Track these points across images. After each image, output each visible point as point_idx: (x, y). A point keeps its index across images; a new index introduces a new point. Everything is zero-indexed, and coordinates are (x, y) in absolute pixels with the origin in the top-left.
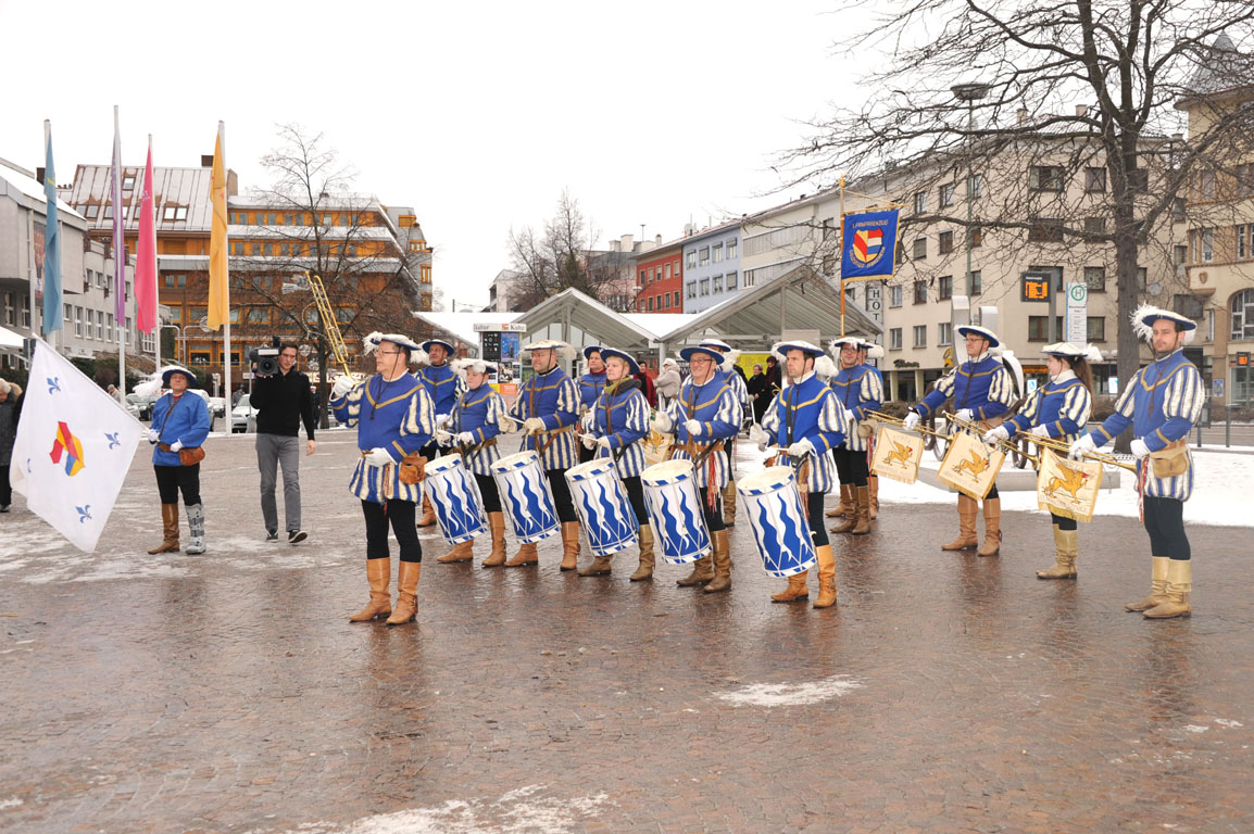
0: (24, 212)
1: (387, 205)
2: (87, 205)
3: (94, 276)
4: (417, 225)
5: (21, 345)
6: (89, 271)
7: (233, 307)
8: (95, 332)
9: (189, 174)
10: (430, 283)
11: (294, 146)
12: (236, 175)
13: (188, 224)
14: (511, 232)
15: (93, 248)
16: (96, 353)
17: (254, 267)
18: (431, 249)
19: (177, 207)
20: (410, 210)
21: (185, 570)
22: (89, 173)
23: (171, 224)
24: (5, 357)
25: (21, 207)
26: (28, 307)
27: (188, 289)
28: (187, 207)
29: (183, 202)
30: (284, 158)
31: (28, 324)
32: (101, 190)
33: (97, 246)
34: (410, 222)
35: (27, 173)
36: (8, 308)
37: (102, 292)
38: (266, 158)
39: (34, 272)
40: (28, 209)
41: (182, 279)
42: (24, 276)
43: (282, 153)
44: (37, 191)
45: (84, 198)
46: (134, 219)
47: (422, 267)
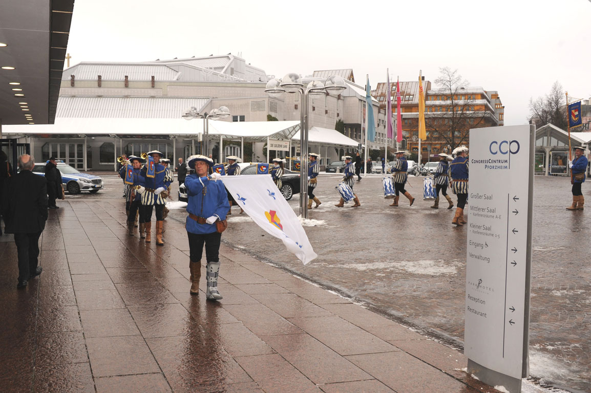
0: (360, 101)
1: (487, 91)
2: (380, 96)
3: (381, 121)
4: (498, 98)
5: (357, 145)
6: (380, 120)
7: (427, 131)
8: (381, 140)
9: (414, 84)
10: (503, 120)
11: (446, 75)
12: (430, 83)
13: (413, 101)
14: (531, 101)
15: (381, 112)
16: (380, 148)
17: (436, 116)
18: (504, 107)
19: (409, 95)
20: (496, 92)
21: (394, 212)
22: (382, 86)
23: (407, 102)
24: (353, 149)
25: (360, 100)
26: (360, 133)
27: (412, 124)
28: (413, 95)
29: (412, 93)
30: (442, 80)
31: (360, 138)
32: (385, 90)
33: (382, 111)
34: (496, 96)
35: (362, 88)
36: (355, 133)
37: (383, 127)
38: (436, 80)
39: (363, 121)
40: (362, 100)
41: (410, 121)
42: (360, 123)
43: (442, 78)
44: (364, 94)
45: (379, 94)
46: (395, 101)
47: (500, 114)
